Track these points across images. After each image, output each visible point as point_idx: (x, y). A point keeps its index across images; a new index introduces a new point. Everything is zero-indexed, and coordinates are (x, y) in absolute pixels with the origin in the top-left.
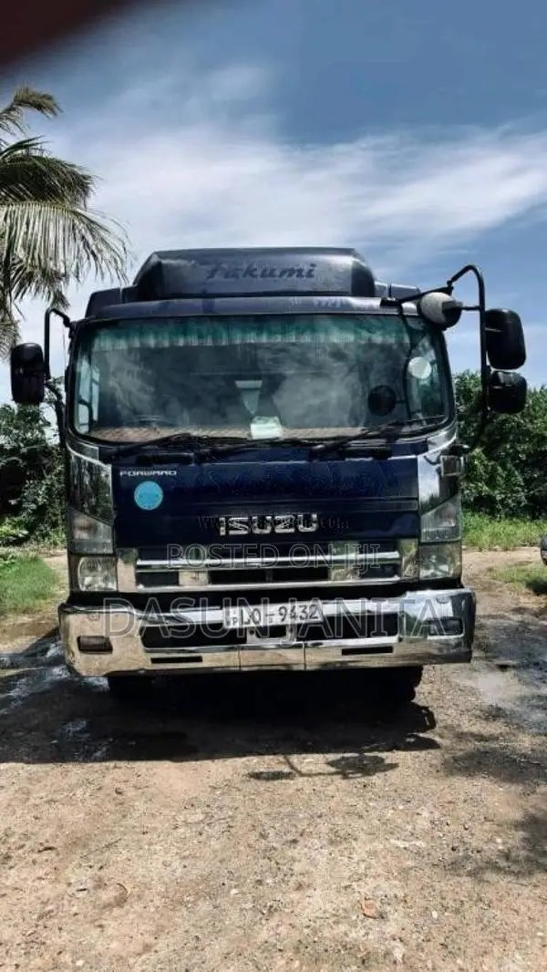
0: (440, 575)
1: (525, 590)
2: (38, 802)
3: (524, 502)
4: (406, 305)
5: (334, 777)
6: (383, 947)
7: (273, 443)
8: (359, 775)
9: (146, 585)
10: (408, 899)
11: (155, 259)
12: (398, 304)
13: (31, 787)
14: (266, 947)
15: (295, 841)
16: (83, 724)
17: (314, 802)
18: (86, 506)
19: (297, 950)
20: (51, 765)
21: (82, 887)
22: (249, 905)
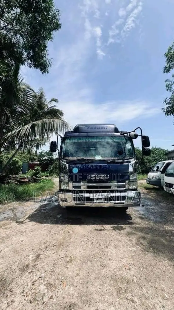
0: (133, 188)
1: (144, 189)
2: (52, 234)
3: (141, 171)
4: (125, 135)
5: (113, 231)
6: (131, 278)
7: (100, 160)
8: (118, 230)
9: (74, 188)
10: (135, 264)
11: (77, 126)
12: (124, 134)
13: (51, 230)
14: (104, 276)
15: (107, 247)
16: (61, 215)
17: (110, 237)
18: (63, 172)
19: (112, 278)
20: (55, 225)
21: (62, 257)
22: (99, 264)
